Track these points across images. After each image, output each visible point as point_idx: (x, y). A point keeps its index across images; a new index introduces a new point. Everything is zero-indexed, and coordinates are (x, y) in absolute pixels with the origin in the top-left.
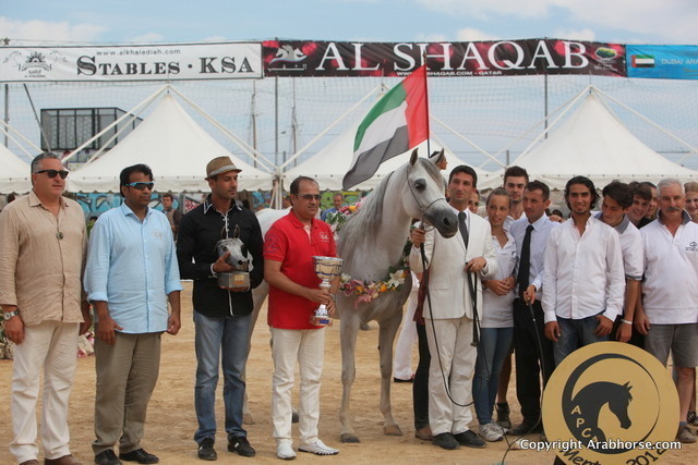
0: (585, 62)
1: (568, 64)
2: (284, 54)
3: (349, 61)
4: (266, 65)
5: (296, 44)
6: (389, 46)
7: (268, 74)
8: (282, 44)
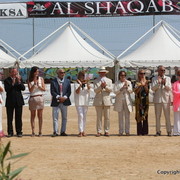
0: (172, 9)
1: (164, 10)
2: (37, 7)
3: (65, 10)
4: (29, 12)
5: (42, 3)
6: (83, 4)
7: (29, 16)
8: (36, 3)
